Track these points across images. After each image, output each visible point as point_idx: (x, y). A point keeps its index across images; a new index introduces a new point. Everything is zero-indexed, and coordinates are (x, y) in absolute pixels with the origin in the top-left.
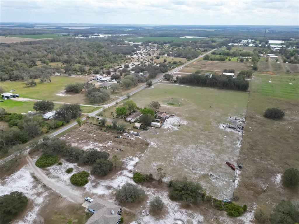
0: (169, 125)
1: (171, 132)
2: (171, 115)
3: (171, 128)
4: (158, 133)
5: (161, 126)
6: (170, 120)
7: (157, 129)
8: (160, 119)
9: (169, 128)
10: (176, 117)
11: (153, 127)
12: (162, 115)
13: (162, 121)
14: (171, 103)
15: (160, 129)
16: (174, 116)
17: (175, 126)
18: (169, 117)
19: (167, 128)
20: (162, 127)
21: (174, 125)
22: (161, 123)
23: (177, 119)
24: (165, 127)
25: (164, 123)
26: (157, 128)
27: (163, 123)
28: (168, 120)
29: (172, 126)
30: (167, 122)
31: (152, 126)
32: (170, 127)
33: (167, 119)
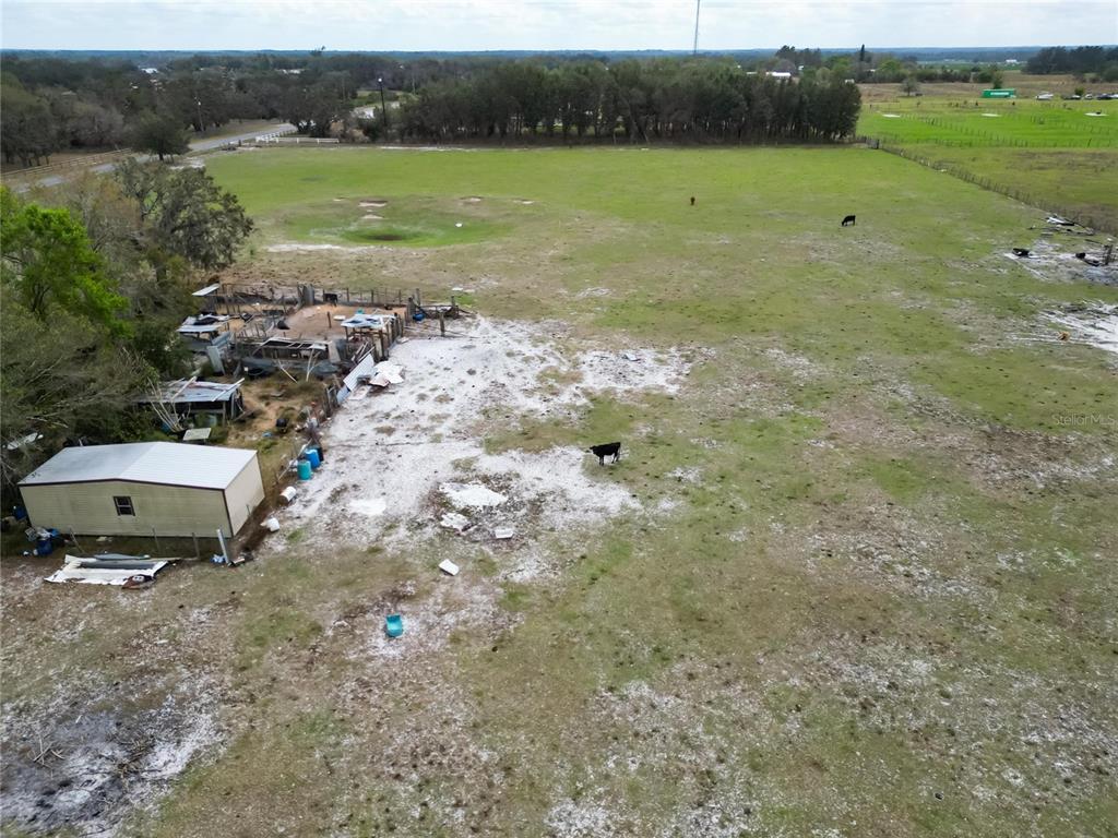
0: (423, 449)
1: (514, 597)
2: (418, 315)
3: (477, 496)
4: (202, 733)
5: (273, 501)
6: (412, 366)
7: (186, 579)
8: (255, 374)
9: (438, 502)
10: (485, 322)
11: (87, 545)
12: (291, 321)
13: (296, 405)
14: (378, 228)
15: (248, 579)
16: (452, 314)
17: (533, 437)
18: (397, 332)
19: (407, 501)
20: (310, 500)
21: (516, 426)
22: (283, 427)
23: (516, 347)
24: (370, 507)
25: (339, 430)
26: (191, 551)
27: (311, 436)
28: (386, 372)
29: (493, 447)
30: (384, 403)
31: (56, 547)
32: (465, 472)
33: (365, 366)
